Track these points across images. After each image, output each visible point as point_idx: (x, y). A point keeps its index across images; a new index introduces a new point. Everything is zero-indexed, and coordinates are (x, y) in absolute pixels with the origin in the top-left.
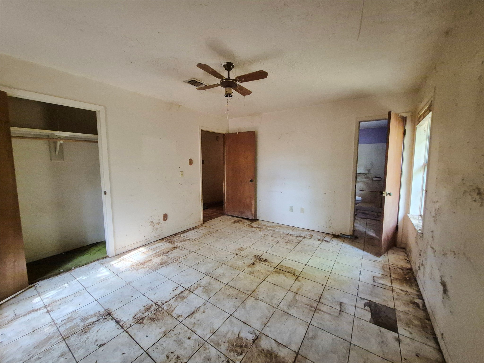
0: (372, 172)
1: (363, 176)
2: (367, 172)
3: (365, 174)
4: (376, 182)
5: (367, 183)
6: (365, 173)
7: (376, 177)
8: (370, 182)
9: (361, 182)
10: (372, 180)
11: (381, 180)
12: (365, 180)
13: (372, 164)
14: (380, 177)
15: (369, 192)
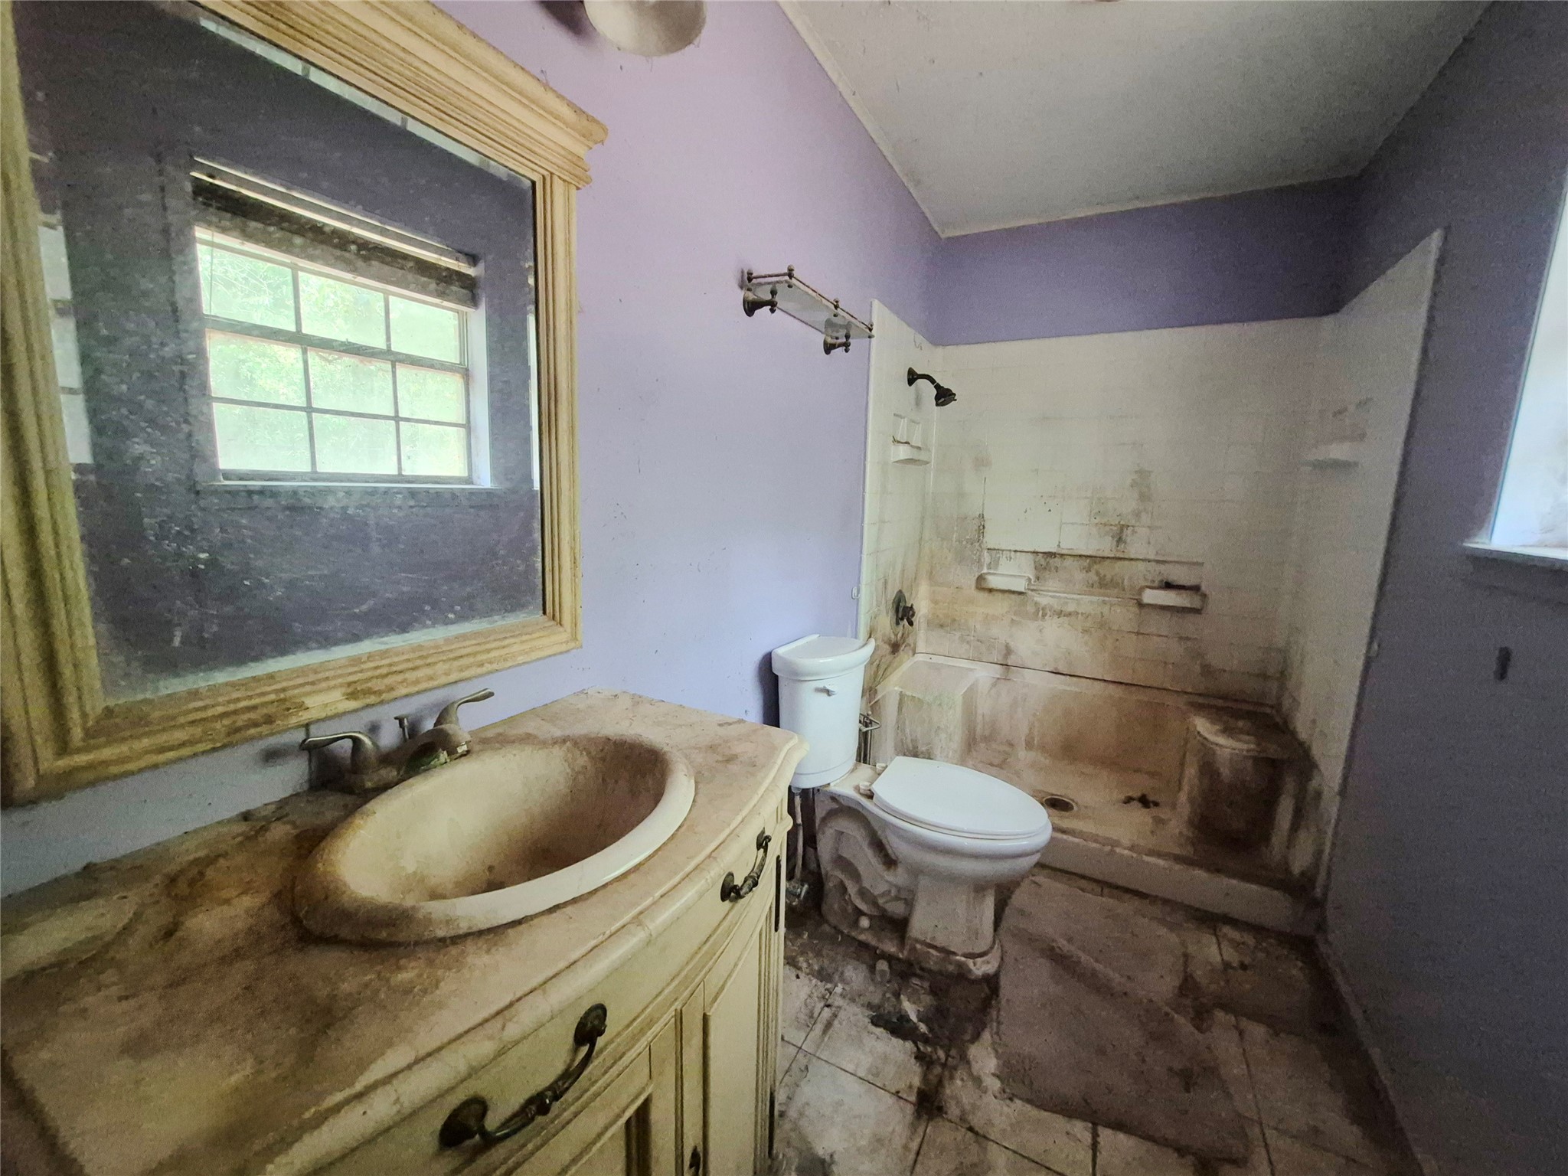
0: (1136, 547)
1: (1079, 576)
2: (1103, 546)
3: (1094, 559)
4: (1160, 624)
5: (1103, 624)
6: (1094, 554)
7: (1168, 586)
8: (1122, 616)
9: (1060, 614)
10: (1141, 605)
11: (1196, 611)
12: (1089, 603)
13: (1142, 485)
14: (1196, 589)
15: (1111, 686)
